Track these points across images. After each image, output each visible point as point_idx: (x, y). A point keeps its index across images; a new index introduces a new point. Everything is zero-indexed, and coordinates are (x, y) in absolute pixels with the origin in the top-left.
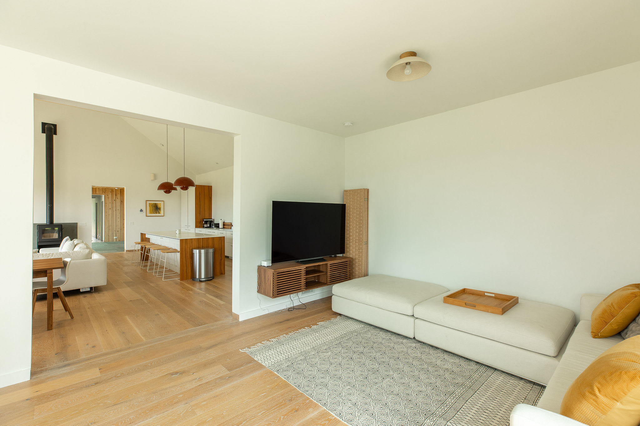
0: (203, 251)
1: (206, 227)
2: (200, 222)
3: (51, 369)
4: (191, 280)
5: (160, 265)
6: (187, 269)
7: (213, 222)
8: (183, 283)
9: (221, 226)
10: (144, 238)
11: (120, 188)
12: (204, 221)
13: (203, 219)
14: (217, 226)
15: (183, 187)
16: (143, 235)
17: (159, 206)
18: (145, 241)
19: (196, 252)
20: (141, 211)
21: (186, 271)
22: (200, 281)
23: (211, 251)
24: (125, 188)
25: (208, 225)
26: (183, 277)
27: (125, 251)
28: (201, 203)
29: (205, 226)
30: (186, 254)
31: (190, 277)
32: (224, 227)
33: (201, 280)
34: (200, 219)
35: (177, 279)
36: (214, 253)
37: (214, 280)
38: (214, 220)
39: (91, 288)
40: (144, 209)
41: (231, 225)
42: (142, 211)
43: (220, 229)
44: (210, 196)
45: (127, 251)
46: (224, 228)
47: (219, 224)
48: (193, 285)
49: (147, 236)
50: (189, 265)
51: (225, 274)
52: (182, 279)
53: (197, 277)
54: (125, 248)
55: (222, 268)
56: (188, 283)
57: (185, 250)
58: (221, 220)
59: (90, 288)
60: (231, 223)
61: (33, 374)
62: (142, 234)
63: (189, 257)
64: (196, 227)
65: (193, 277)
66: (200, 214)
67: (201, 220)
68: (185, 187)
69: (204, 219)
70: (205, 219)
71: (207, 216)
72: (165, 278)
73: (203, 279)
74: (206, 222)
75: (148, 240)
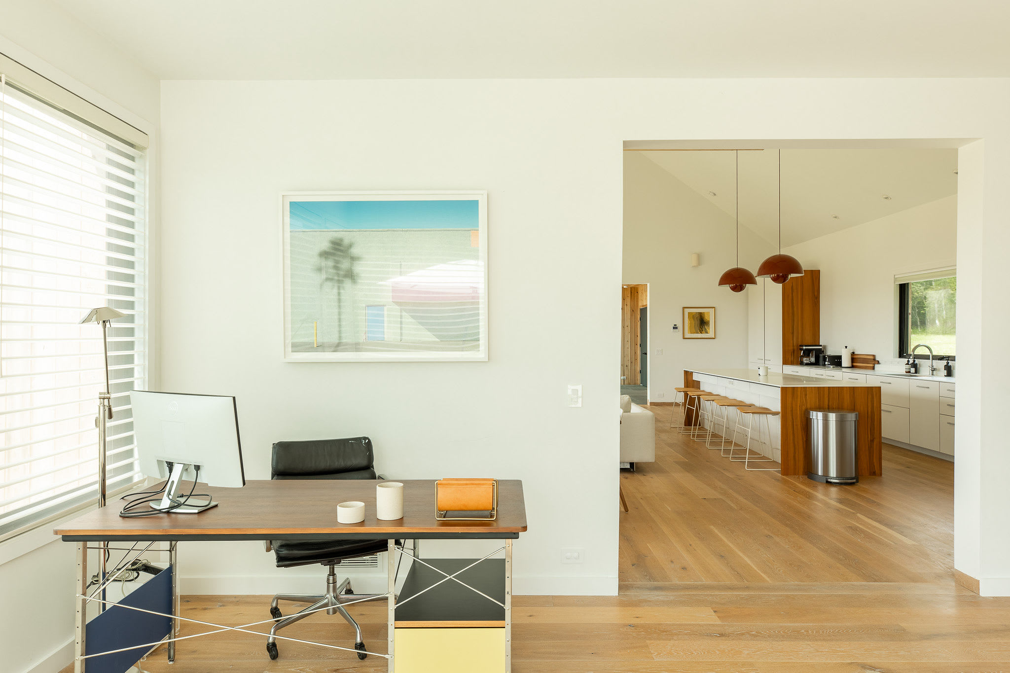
0: (832, 417)
1: (807, 364)
2: (794, 352)
3: (638, 588)
4: (806, 477)
5: (725, 438)
6: (795, 453)
7: (823, 352)
8: (789, 479)
9: (846, 362)
10: (690, 382)
11: (631, 286)
12: (801, 349)
13: (801, 346)
14: (836, 361)
15: (778, 275)
16: (688, 374)
17: (706, 318)
18: (692, 388)
19: (817, 417)
20: (675, 328)
21: (794, 456)
22: (827, 482)
23: (851, 417)
24: (648, 285)
25: (813, 360)
26: (787, 469)
27: (649, 404)
28: (795, 309)
29: (805, 360)
30: (793, 419)
31: (801, 470)
32: (855, 364)
33: (829, 480)
34: (793, 346)
35: (775, 471)
36: (858, 423)
37: (861, 485)
38: (825, 347)
39: (632, 464)
40: (680, 325)
41: (874, 359)
42: (677, 328)
43: (844, 370)
44: (816, 294)
45: (651, 404)
46: (853, 367)
47: (840, 357)
48: (814, 487)
49: (696, 377)
50: (801, 443)
51: (881, 474)
52: (786, 471)
53: (820, 473)
54: (648, 398)
55: (875, 461)
56: (802, 483)
57: (792, 411)
58: (846, 347)
59: (630, 463)
60: (874, 356)
61: (621, 588)
62: (686, 373)
63: (799, 426)
64: (786, 362)
65: (809, 471)
66: (793, 333)
67: (795, 348)
68: (783, 276)
69: (803, 346)
70: (806, 346)
71: (808, 339)
72: (751, 465)
73: (833, 478)
74: (807, 353)
75: (697, 385)
